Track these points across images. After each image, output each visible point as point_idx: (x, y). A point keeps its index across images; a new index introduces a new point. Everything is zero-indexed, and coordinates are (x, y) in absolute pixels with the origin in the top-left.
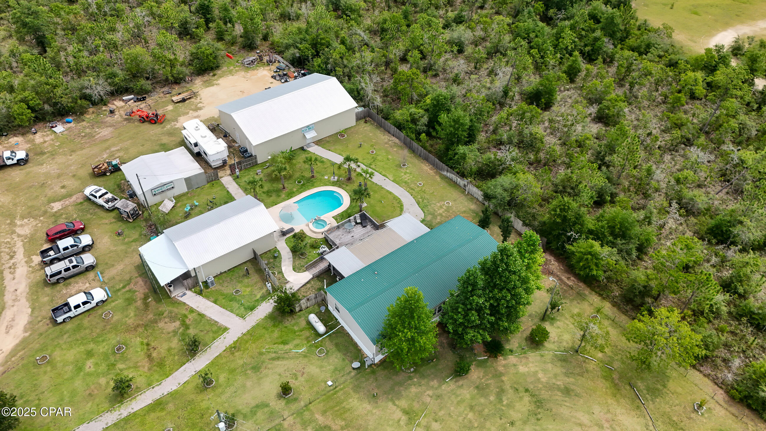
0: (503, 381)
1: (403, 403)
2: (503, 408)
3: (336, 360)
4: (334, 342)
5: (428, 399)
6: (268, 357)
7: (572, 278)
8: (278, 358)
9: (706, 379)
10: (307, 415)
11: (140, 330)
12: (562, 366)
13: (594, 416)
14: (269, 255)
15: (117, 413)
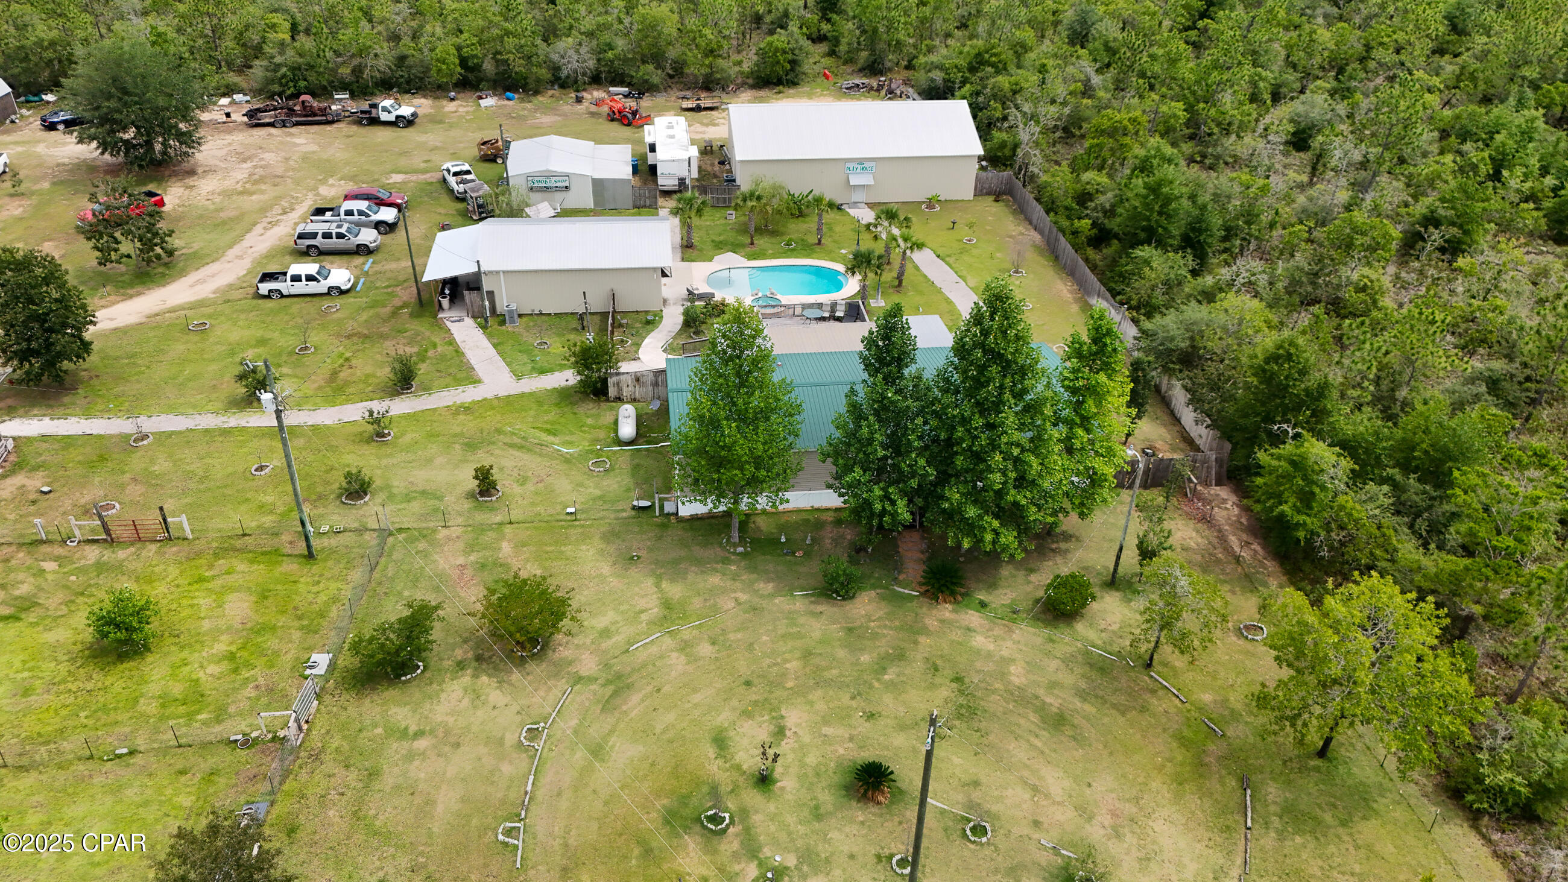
0: (916, 643)
1: (675, 590)
2: (876, 685)
3: (616, 486)
4: (637, 461)
5: (731, 604)
6: (507, 440)
7: (1256, 546)
8: (521, 447)
9: (1495, 866)
10: (489, 537)
11: (355, 339)
12: (1083, 676)
13: (1088, 791)
14: (642, 316)
15: (224, 419)
